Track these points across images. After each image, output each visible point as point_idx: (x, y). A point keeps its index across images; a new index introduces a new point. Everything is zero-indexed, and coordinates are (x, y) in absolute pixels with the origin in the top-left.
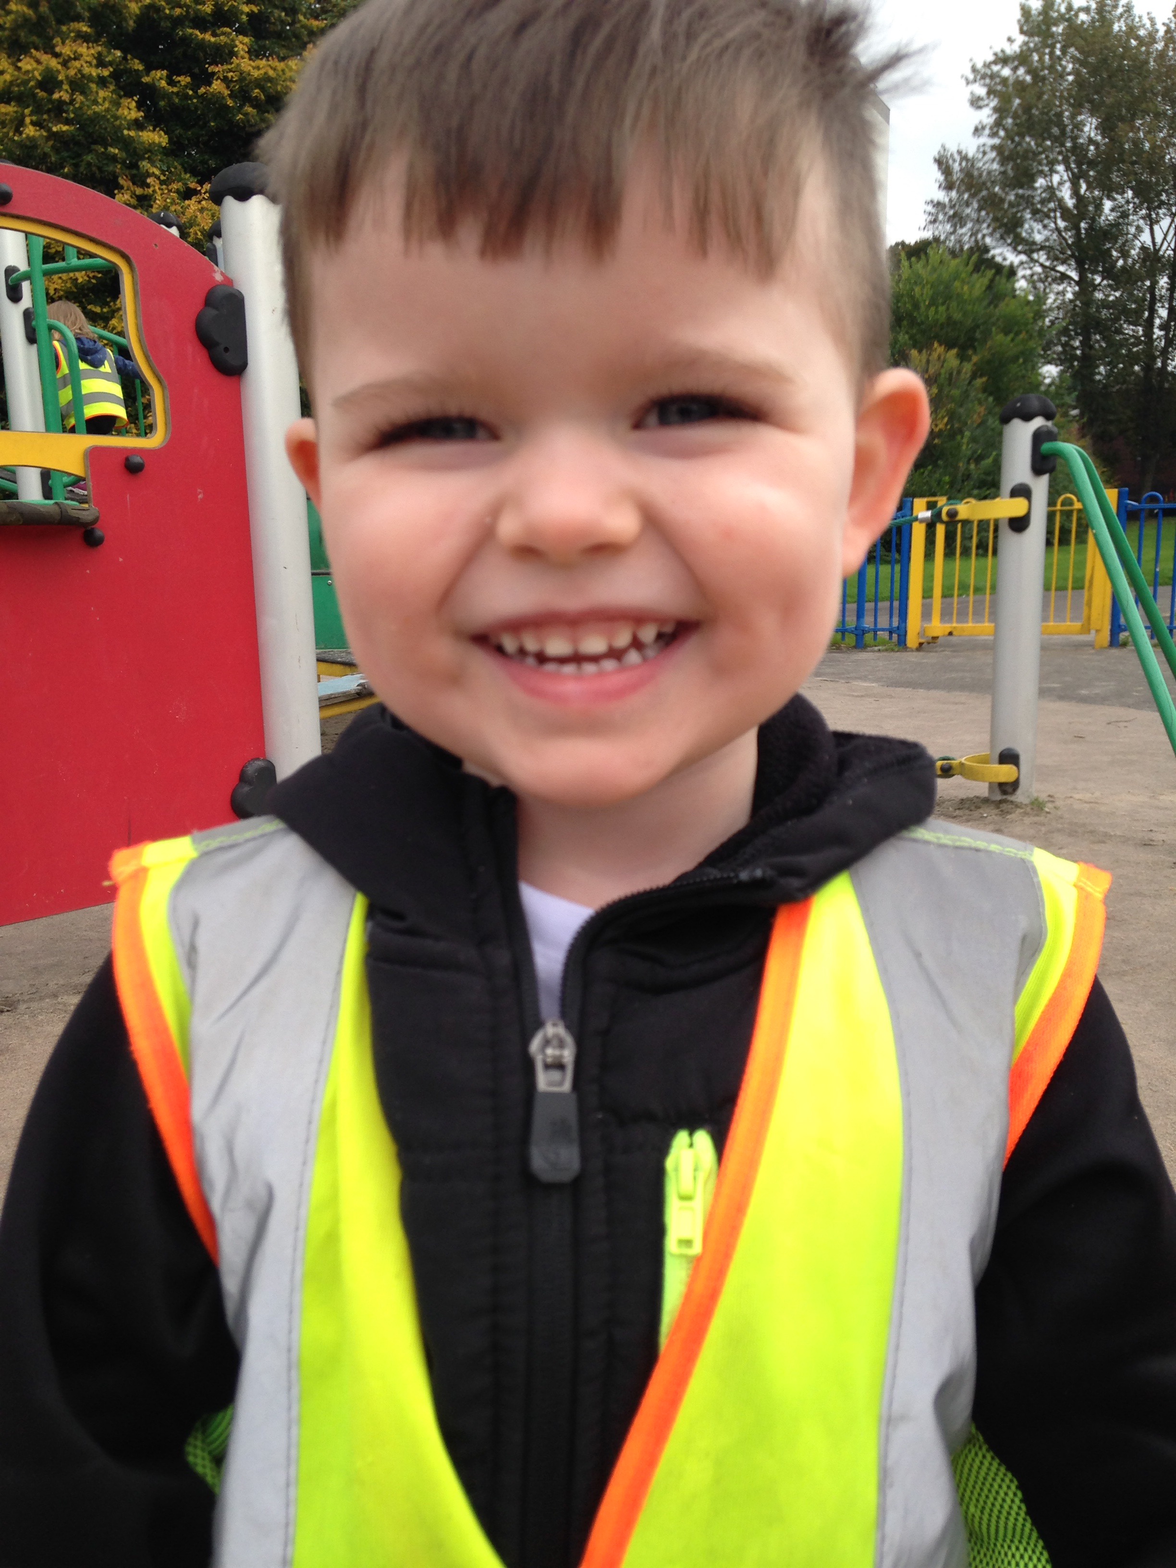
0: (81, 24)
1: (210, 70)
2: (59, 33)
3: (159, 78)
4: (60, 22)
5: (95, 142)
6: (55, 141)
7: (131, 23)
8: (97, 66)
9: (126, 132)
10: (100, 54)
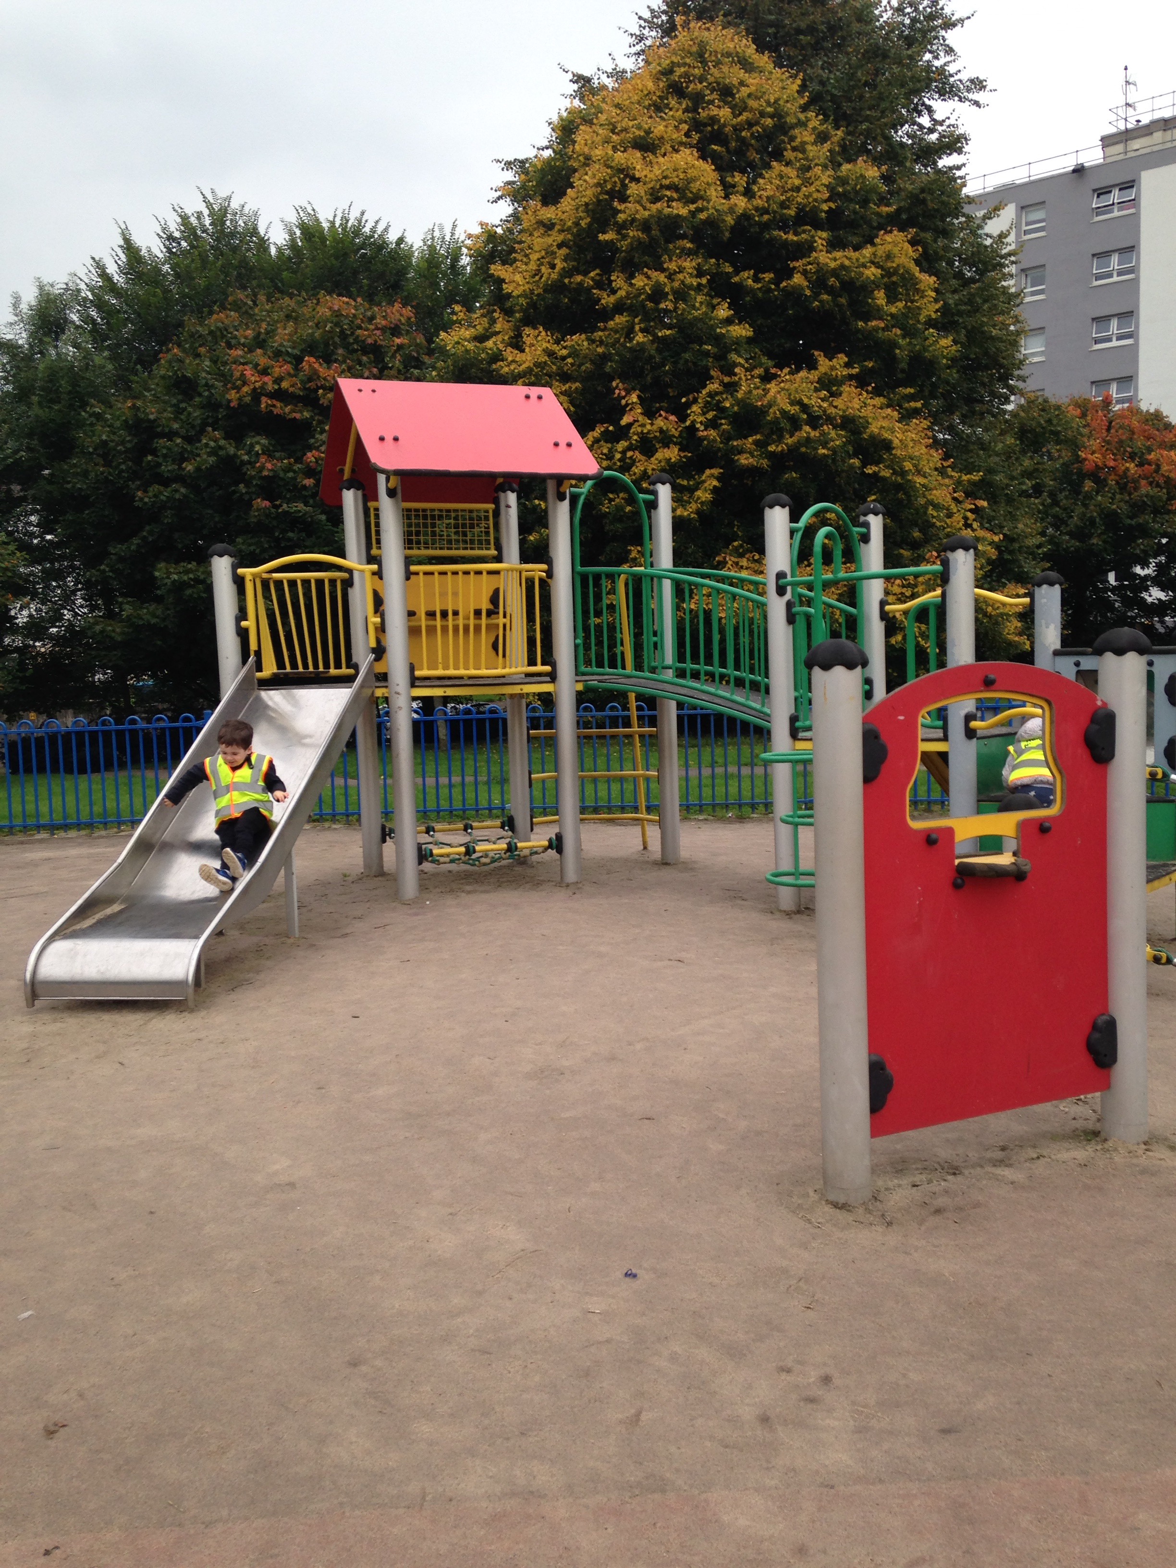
0: (685, 241)
1: (791, 266)
2: (666, 251)
3: (746, 277)
4: (668, 241)
5: (693, 342)
6: (658, 343)
7: (727, 234)
8: (697, 276)
9: (718, 330)
10: (699, 264)
